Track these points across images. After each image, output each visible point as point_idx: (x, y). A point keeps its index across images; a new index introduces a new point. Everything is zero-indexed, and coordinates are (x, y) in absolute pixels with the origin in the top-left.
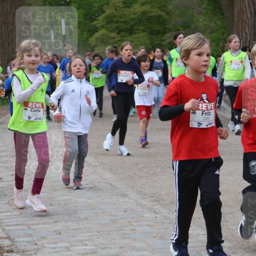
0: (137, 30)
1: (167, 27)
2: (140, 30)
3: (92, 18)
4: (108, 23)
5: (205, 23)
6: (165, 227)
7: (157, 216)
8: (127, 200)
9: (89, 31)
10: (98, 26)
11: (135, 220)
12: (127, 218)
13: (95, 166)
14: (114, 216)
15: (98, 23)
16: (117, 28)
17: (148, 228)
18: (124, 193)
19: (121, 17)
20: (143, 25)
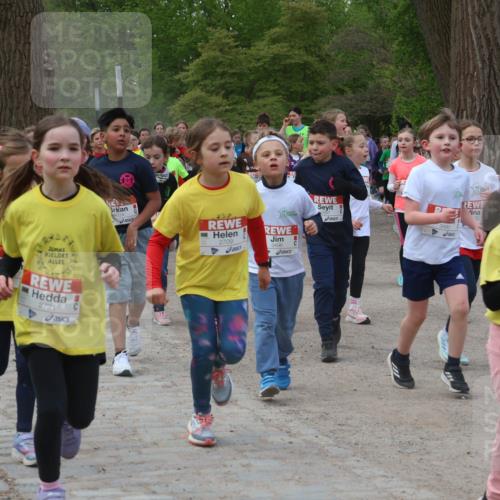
0: (261, 90)
1: (321, 85)
2: (267, 90)
3: (176, 67)
4: (205, 77)
5: (394, 79)
6: (308, 461)
7: (292, 440)
8: (236, 409)
9: (169, 91)
10: (186, 81)
11: (250, 447)
12: (234, 444)
13: (175, 346)
15: (187, 77)
16: (222, 86)
17: (275, 464)
19: (231, 66)
20: (275, 81)
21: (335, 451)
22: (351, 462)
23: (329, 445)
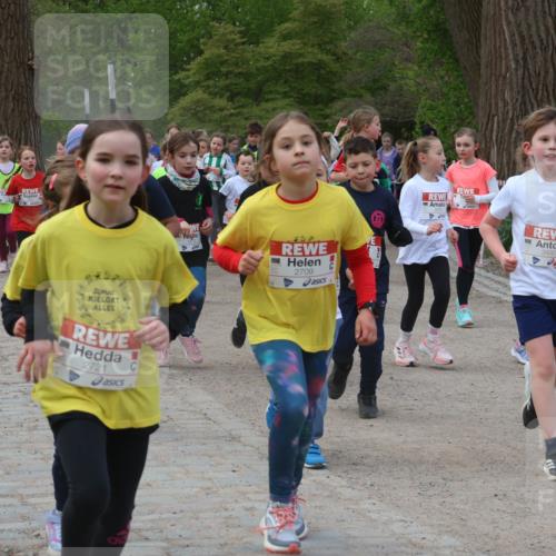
0: (271, 92)
1: (336, 86)
2: (278, 93)
3: (175, 66)
4: (208, 77)
5: (418, 80)
6: (318, 504)
8: (239, 447)
10: (187, 82)
11: (254, 488)
12: (236, 485)
14: (210, 479)
15: (188, 77)
16: (227, 88)
18: (234, 433)
19: (237, 64)
20: (286, 82)
21: (348, 493)
22: (366, 505)
23: (342, 487)
